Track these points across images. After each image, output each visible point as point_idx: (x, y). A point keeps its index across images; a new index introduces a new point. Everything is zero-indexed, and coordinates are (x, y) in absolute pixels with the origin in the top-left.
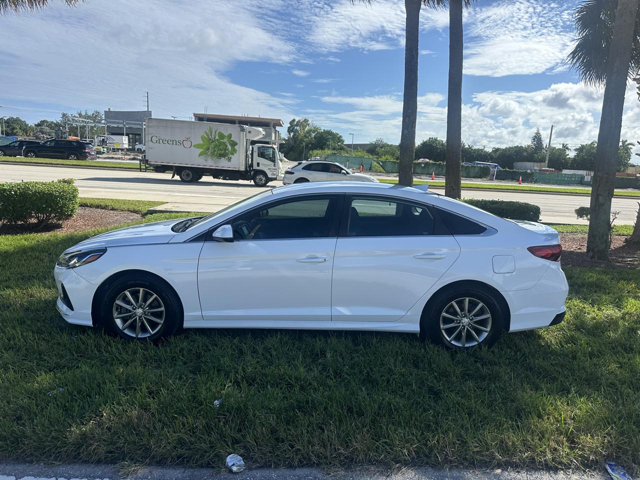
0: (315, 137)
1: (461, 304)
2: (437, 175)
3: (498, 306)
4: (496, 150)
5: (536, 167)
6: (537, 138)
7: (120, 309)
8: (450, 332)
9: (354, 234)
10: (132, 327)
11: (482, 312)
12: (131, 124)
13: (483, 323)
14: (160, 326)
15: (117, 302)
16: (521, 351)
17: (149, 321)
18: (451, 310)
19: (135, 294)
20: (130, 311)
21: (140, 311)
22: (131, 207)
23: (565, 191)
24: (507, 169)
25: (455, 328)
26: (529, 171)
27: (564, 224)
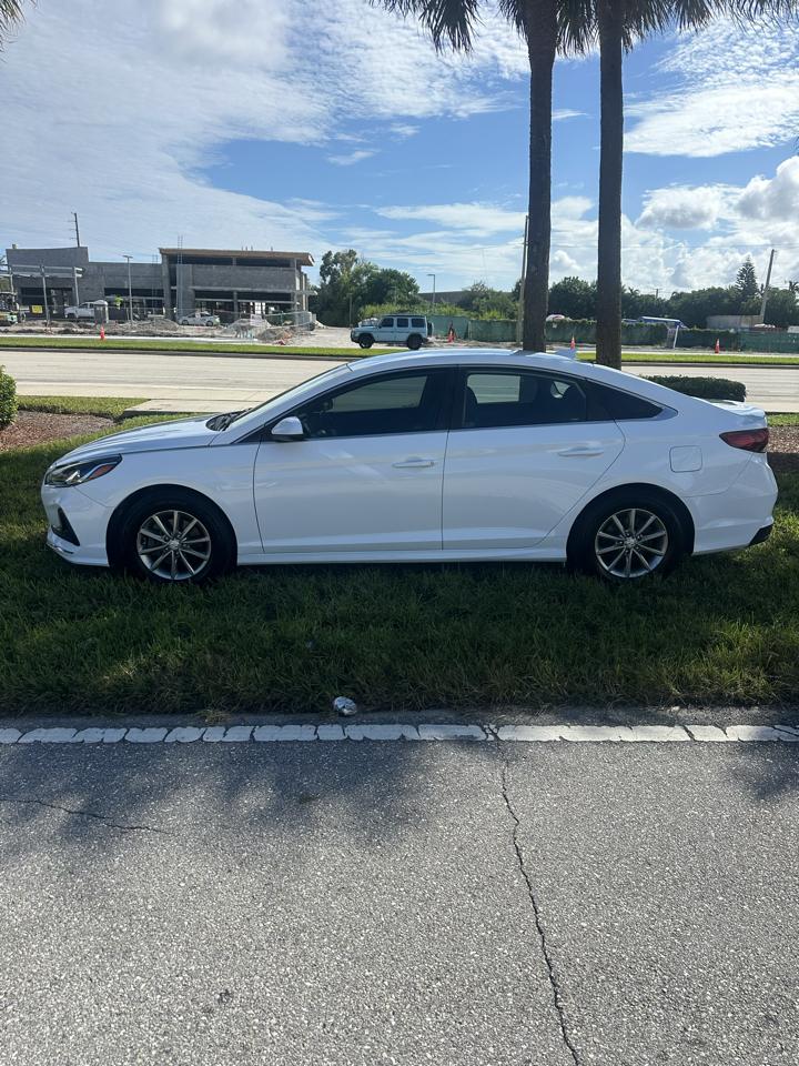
0: (367, 282)
1: (624, 518)
2: (580, 342)
3: (677, 520)
4: (677, 297)
5: (744, 323)
6: (747, 273)
7: (146, 541)
8: (608, 558)
9: (472, 424)
10: (165, 566)
11: (654, 528)
12: (53, 271)
13: (656, 543)
14: (205, 562)
15: (142, 531)
16: (708, 580)
17: (189, 556)
18: (610, 528)
19: (166, 519)
20: (161, 544)
21: (175, 543)
22: (96, 408)
23: (790, 362)
24: (696, 329)
25: (616, 553)
26: (732, 331)
27: (784, 413)
